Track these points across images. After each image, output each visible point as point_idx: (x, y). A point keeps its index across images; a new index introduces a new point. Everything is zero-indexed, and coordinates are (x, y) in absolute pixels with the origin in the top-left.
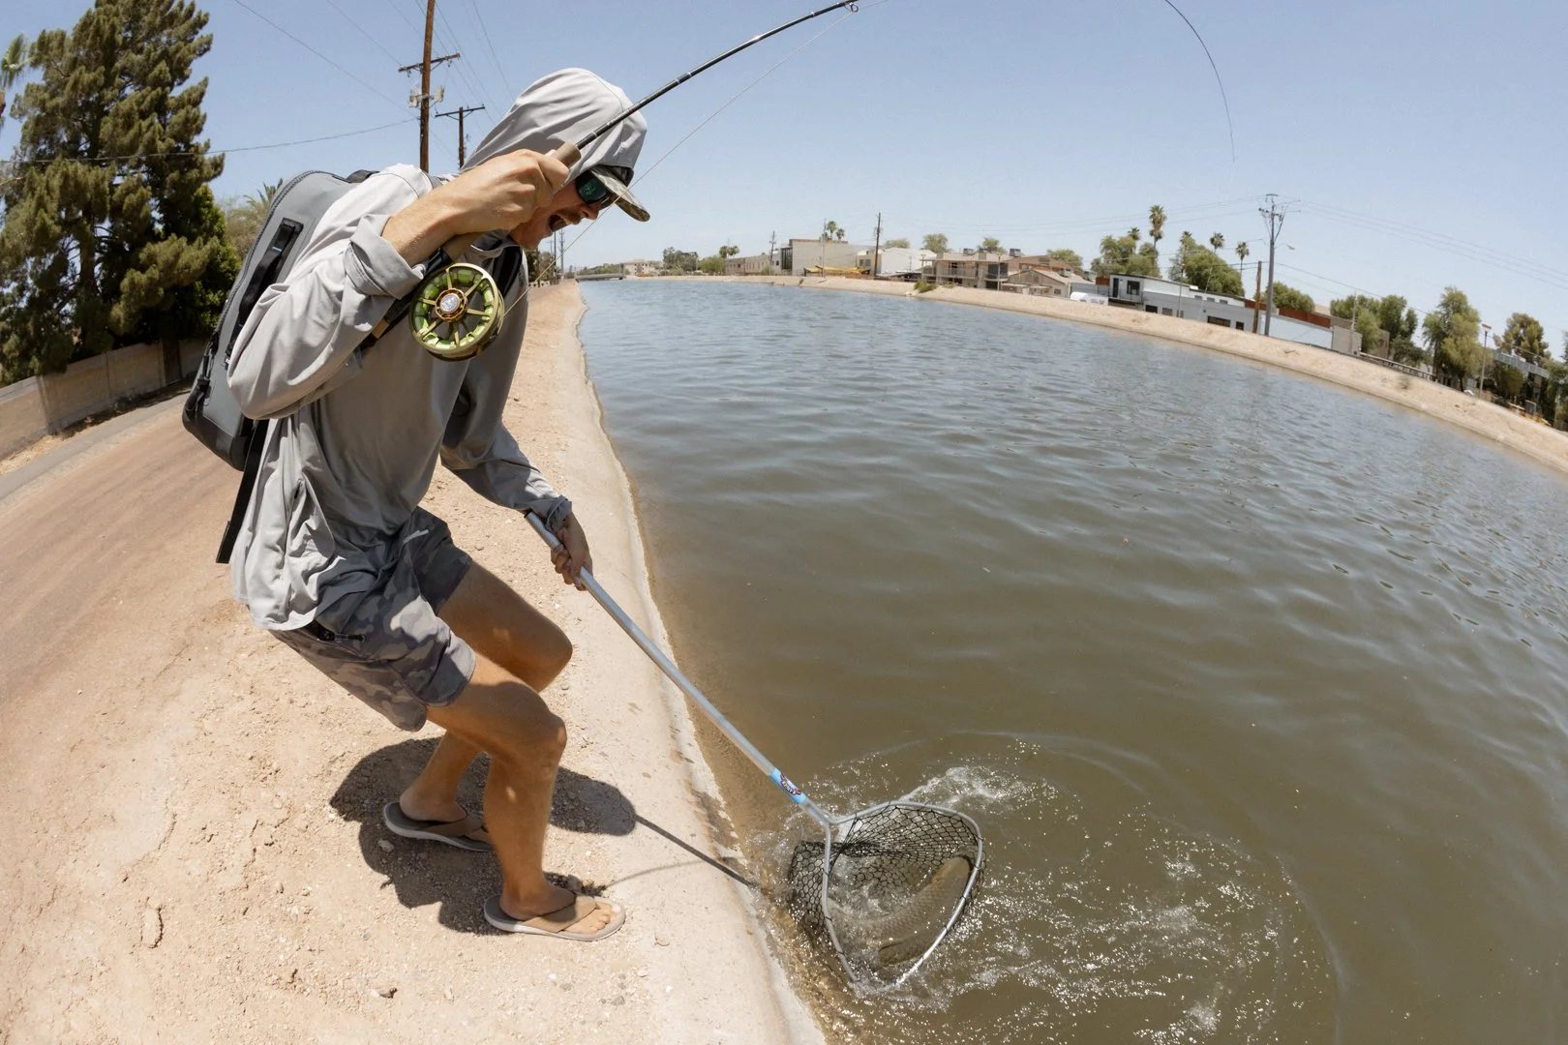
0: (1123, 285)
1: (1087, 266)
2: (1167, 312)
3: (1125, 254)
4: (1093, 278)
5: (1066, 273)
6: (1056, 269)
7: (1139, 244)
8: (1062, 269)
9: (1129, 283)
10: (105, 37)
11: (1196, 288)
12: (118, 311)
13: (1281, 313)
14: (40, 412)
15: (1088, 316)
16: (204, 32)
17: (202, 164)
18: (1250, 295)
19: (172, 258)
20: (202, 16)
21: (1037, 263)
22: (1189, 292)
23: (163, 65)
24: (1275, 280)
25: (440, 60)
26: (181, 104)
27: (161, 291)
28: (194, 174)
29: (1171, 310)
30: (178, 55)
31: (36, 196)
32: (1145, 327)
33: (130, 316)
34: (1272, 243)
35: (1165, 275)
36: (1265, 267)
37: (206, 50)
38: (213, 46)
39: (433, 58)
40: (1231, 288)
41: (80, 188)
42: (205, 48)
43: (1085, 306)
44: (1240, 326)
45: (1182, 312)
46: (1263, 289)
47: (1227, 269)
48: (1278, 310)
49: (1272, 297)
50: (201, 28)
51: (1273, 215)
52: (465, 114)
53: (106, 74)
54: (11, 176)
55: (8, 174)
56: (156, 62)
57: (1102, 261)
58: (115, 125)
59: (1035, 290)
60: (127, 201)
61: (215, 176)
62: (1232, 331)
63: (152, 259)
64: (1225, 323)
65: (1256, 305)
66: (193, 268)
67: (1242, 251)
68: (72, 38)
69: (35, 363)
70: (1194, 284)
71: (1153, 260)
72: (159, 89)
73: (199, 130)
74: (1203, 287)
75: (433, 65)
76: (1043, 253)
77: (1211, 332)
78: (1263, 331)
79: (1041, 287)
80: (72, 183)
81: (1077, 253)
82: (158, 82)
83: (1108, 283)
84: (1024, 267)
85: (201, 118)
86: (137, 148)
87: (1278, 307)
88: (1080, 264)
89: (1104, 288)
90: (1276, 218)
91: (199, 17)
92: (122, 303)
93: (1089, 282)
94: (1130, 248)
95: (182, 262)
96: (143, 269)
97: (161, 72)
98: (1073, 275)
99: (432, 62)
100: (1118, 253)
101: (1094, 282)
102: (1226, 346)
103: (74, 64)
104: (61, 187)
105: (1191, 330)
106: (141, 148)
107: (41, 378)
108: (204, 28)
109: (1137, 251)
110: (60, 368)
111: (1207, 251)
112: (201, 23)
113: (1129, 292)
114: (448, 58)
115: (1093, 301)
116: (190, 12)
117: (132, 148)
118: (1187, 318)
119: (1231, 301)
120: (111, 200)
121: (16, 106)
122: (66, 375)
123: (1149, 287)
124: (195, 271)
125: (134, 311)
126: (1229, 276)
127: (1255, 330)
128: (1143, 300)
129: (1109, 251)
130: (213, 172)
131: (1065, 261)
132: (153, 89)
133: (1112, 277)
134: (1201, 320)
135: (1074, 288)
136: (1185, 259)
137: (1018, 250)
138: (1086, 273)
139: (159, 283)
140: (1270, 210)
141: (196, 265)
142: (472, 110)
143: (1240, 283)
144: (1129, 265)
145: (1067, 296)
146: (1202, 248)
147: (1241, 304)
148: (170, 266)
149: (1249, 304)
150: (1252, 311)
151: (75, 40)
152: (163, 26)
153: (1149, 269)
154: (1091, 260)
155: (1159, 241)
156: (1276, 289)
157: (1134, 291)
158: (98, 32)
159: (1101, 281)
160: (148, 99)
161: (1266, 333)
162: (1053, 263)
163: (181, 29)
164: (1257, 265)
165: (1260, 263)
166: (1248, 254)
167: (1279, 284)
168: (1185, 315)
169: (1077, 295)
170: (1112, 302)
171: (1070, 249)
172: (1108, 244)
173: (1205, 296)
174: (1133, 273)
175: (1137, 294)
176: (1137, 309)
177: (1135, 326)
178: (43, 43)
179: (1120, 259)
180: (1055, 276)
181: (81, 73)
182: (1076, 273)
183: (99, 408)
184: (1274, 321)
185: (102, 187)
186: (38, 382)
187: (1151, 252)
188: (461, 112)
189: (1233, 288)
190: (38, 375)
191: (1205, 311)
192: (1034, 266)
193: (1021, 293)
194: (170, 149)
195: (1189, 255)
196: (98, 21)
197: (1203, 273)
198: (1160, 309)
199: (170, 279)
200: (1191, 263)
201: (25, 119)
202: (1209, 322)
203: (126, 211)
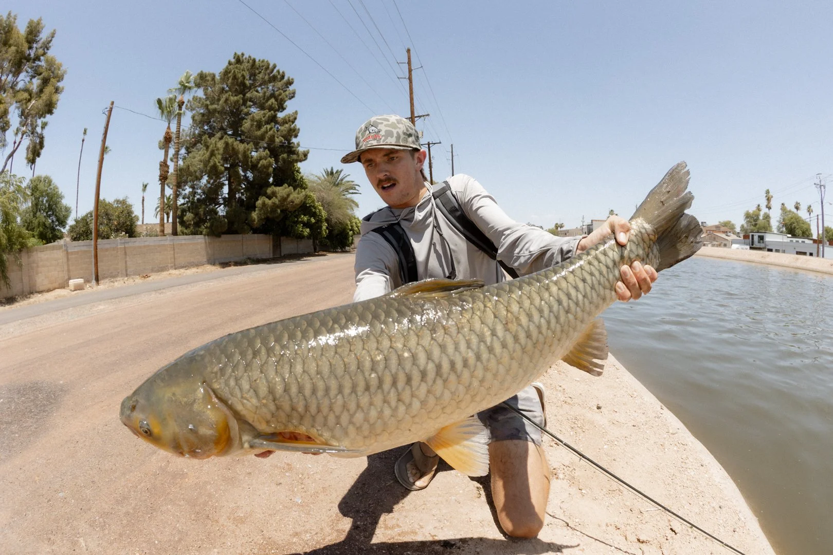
0: (756, 238)
1: (738, 229)
2: (777, 251)
3: (756, 220)
4: (742, 235)
5: (729, 234)
6: (724, 232)
7: (762, 213)
8: (727, 232)
9: (759, 236)
10: (239, 80)
11: (790, 236)
12: (255, 215)
13: (830, 244)
14: (204, 253)
15: (740, 256)
16: (291, 88)
17: (298, 152)
18: (815, 237)
19: (285, 196)
20: (290, 79)
21: (715, 229)
22: (786, 239)
23: (273, 100)
24: (825, 225)
25: (420, 117)
26: (285, 122)
27: (279, 211)
28: (295, 157)
29: (779, 250)
30: (280, 97)
31: (210, 150)
32: (768, 260)
33: (260, 219)
34: (822, 203)
35: (775, 230)
36: (820, 217)
37: (293, 97)
38: (296, 95)
39: (416, 115)
40: (806, 234)
41: (235, 152)
42: (292, 96)
43: (739, 251)
44: (811, 254)
45: (784, 250)
46: (821, 232)
47: (804, 223)
48: (828, 243)
49: (825, 236)
50: (290, 85)
51: (821, 186)
52: (431, 145)
53: (243, 99)
54: (188, 138)
55: (187, 136)
56: (268, 99)
57: (745, 226)
58: (252, 125)
59: (714, 245)
60: (261, 162)
61: (304, 160)
62: (808, 257)
63: (274, 194)
64: (804, 254)
65: (817, 242)
66: (296, 202)
67: (809, 210)
68: (219, 78)
69: (203, 228)
70: (789, 234)
71: (769, 221)
72: (272, 112)
73: (296, 136)
74: (794, 235)
75: (416, 119)
76: (717, 223)
77: (797, 259)
78: (821, 256)
79: (717, 243)
80: (230, 148)
81: (733, 222)
82: (271, 108)
83: (749, 238)
84: (708, 232)
85: (297, 130)
86: (265, 138)
87: (828, 241)
88: (735, 228)
89: (747, 241)
90: (822, 187)
91: (289, 79)
92: (257, 212)
93: (739, 238)
94: (758, 216)
95: (289, 199)
96: (269, 198)
97: (272, 103)
98: (732, 234)
99: (416, 117)
100: (752, 220)
101: (742, 238)
102: (805, 266)
103: (222, 91)
104: (224, 148)
105: (788, 259)
106: (267, 139)
107: (207, 237)
108: (292, 85)
109: (761, 218)
110: (218, 235)
111: (793, 213)
112: (290, 83)
113: (759, 242)
114: (424, 116)
115: (742, 249)
116: (283, 77)
117: (262, 138)
118: (787, 253)
119: (807, 241)
120: (251, 161)
121: (189, 105)
122: (220, 239)
123: (769, 238)
124: (296, 204)
125: (263, 217)
126: (805, 226)
127: (818, 256)
128: (766, 245)
129: (748, 219)
130: (304, 158)
131: (727, 227)
132: (270, 111)
133: (751, 234)
134: (794, 254)
135: (733, 242)
136: (784, 220)
137: (705, 223)
138: (738, 233)
139: (278, 207)
140: (819, 184)
141: (297, 201)
142: (435, 144)
143: (810, 230)
144: (757, 226)
145: (730, 247)
146: (790, 211)
147: (811, 242)
148: (284, 199)
149: (815, 241)
150: (816, 245)
151: (221, 79)
152: (270, 81)
153: (766, 228)
154: (740, 226)
155: (770, 210)
156: (826, 231)
157: (761, 241)
158: (235, 78)
159: (746, 237)
160: (267, 115)
161: (823, 257)
162: (723, 229)
163: (279, 84)
164: (816, 218)
165: (818, 216)
166: (812, 211)
167: (828, 227)
168: (786, 251)
169: (735, 246)
170: (751, 248)
171: (729, 220)
172: (748, 216)
173: (794, 240)
174: (760, 231)
175: (763, 243)
176: (763, 250)
177: (763, 260)
178: (202, 77)
179: (754, 223)
180: (723, 236)
181: (229, 96)
182: (733, 233)
183: (237, 259)
184: (826, 249)
185: (247, 153)
186: (205, 239)
187: (767, 217)
188: (429, 144)
189: (807, 233)
190: (205, 235)
191: (795, 248)
192: (713, 231)
193: (708, 246)
194: (281, 142)
195: (786, 217)
196: (234, 72)
197: (793, 227)
198: (774, 250)
199: (283, 206)
200: (787, 221)
201: (194, 112)
202: (797, 254)
203: (260, 167)
